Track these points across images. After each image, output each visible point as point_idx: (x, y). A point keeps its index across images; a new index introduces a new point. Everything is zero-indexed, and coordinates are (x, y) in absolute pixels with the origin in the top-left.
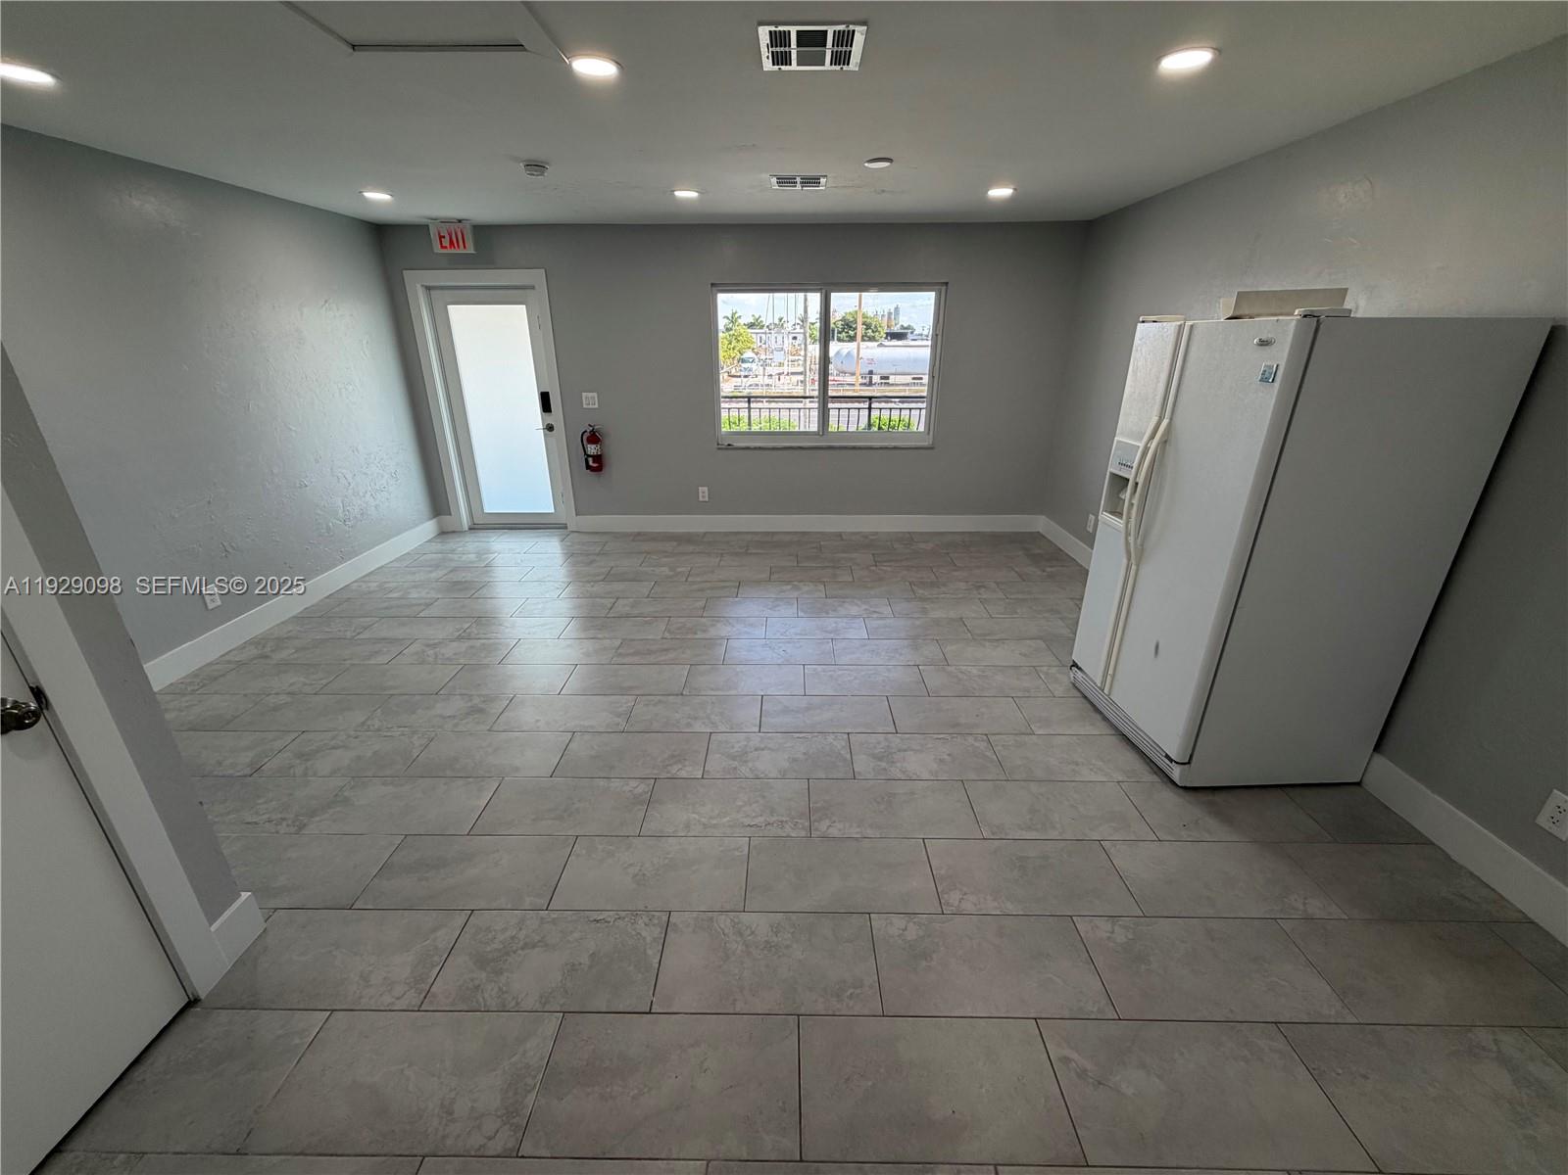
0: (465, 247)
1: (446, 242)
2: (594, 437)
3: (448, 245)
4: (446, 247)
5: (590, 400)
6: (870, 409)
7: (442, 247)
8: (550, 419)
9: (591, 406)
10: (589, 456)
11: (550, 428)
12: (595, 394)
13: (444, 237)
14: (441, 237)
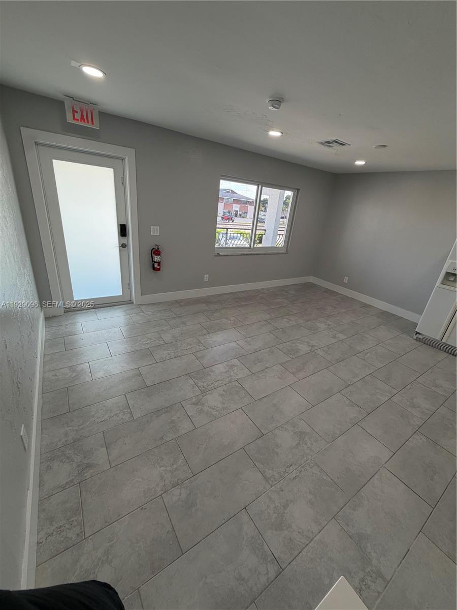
0: (93, 123)
1: (78, 116)
2: (156, 252)
3: (79, 118)
4: (78, 120)
5: (155, 230)
6: (227, 233)
7: (74, 119)
8: (124, 240)
9: (155, 234)
10: (155, 262)
11: (123, 246)
12: (158, 227)
13: (77, 112)
14: (74, 112)
